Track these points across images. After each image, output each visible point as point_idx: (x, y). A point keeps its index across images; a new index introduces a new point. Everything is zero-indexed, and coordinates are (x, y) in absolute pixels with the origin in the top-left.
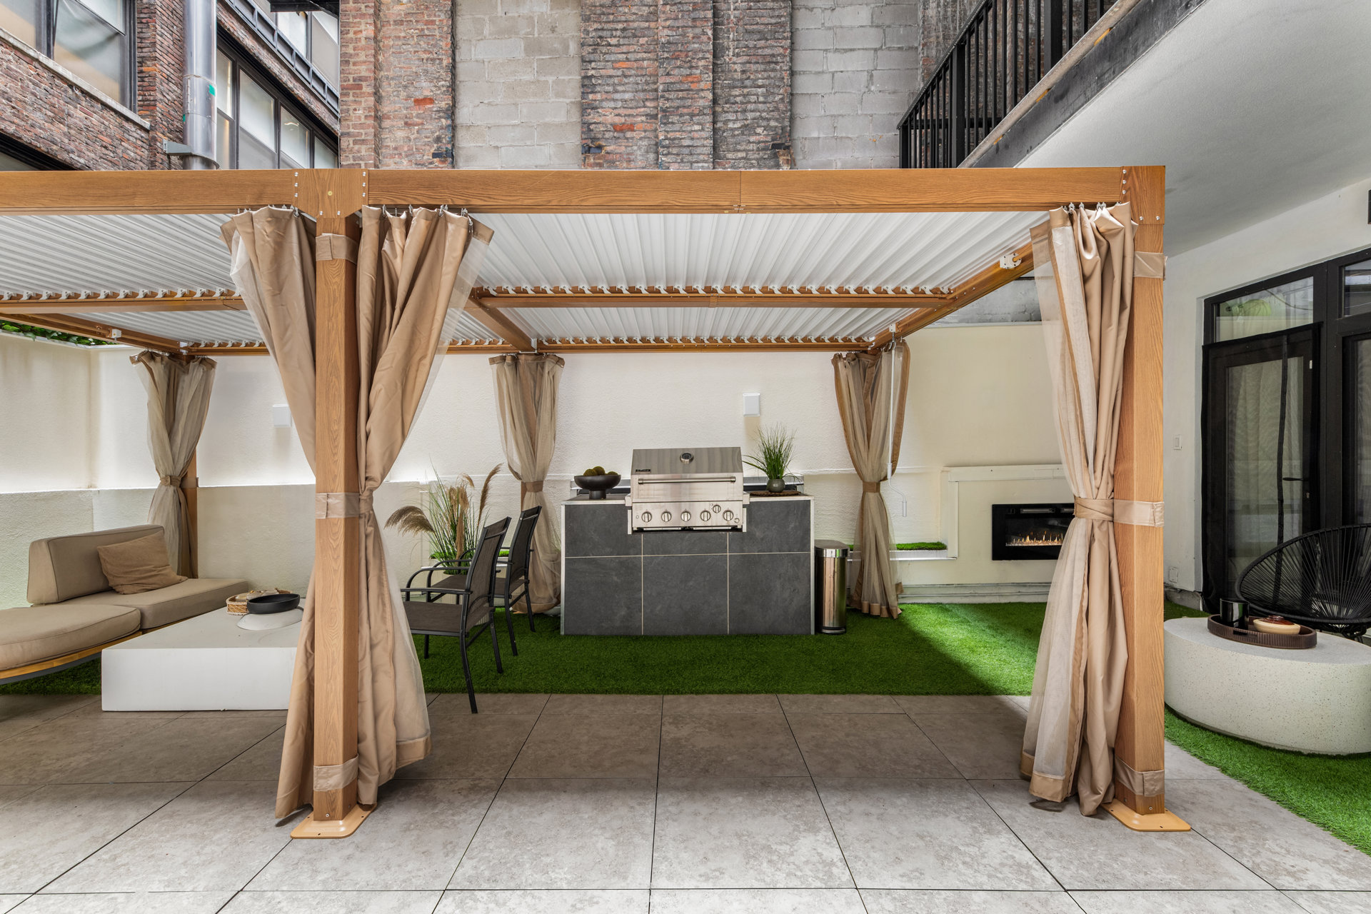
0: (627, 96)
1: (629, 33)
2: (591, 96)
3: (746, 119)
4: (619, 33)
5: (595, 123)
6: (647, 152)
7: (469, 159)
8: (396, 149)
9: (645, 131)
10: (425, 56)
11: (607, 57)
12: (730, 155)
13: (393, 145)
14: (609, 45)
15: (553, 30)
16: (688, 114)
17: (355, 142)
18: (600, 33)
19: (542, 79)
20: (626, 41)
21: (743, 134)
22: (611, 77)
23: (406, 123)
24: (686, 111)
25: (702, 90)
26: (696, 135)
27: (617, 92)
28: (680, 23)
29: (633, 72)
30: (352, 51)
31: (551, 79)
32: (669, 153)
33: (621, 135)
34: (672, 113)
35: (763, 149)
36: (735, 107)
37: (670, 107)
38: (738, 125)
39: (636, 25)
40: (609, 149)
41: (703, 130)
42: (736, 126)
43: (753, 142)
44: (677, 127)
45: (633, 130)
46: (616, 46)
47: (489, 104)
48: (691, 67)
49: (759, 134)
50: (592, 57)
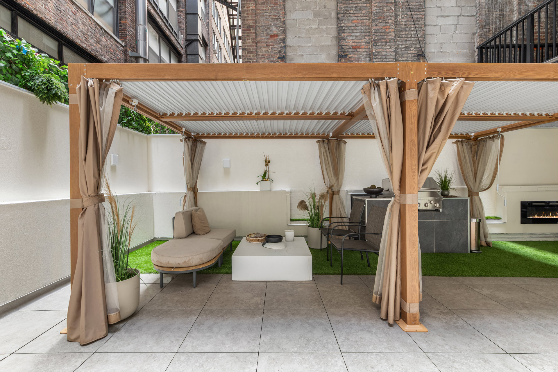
0: (357, 34)
1: (358, 9)
2: (342, 34)
3: (407, 44)
4: (354, 8)
5: (344, 45)
6: (366, 57)
7: (291, 60)
8: (263, 55)
9: (365, 49)
10: (274, 17)
11: (349, 18)
12: (400, 59)
13: (261, 54)
14: (350, 13)
15: (325, 7)
16: (385, 42)
17: (248, 53)
18: (346, 9)
19: (321, 27)
20: (357, 12)
21: (405, 50)
22: (351, 26)
23: (267, 45)
24: (384, 40)
25: (390, 32)
26: (388, 50)
27: (353, 32)
28: (381, 5)
29: (360, 24)
30: (246, 15)
31: (324, 27)
32: (377, 58)
33: (355, 50)
34: (378, 42)
35: (414, 56)
36: (402, 39)
37: (377, 39)
38: (403, 46)
39: (361, 5)
40: (350, 56)
41: (391, 48)
42: (402, 47)
43: (410, 54)
44: (380, 47)
45: (360, 48)
46: (352, 14)
47: (299, 37)
48: (386, 23)
49: (412, 50)
50: (343, 18)
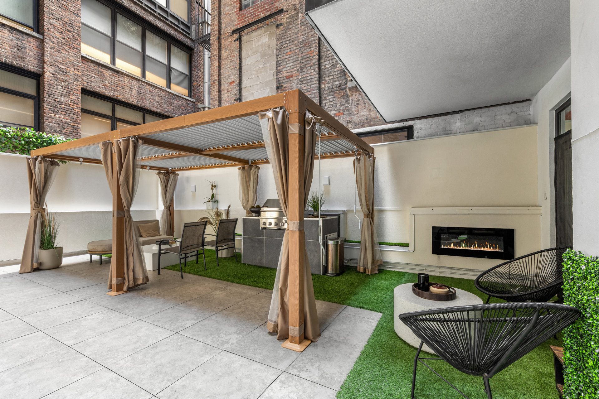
0: (290, 65)
1: (291, 41)
2: (279, 68)
3: (333, 62)
4: (288, 42)
5: (280, 77)
6: (297, 84)
7: (245, 99)
8: (225, 100)
9: (296, 76)
10: (232, 68)
11: (284, 52)
12: (327, 79)
13: (224, 99)
14: (285, 47)
15: (269, 47)
16: (309, 67)
17: (214, 101)
18: (282, 44)
19: (266, 65)
20: (290, 44)
21: (332, 69)
22: (285, 59)
23: (228, 91)
24: (308, 65)
25: (314, 56)
26: (312, 74)
27: (287, 64)
28: (307, 32)
29: (293, 55)
30: (213, 72)
31: (268, 65)
32: (303, 83)
33: (289, 80)
34: (304, 68)
35: (340, 73)
36: (329, 59)
37: (303, 65)
38: (330, 65)
39: (293, 37)
40: (284, 86)
41: (315, 71)
42: (329, 66)
43: (336, 71)
44: (305, 73)
45: (293, 77)
46: (287, 47)
47: (251, 79)
48: (310, 48)
49: (338, 67)
50: (279, 54)
